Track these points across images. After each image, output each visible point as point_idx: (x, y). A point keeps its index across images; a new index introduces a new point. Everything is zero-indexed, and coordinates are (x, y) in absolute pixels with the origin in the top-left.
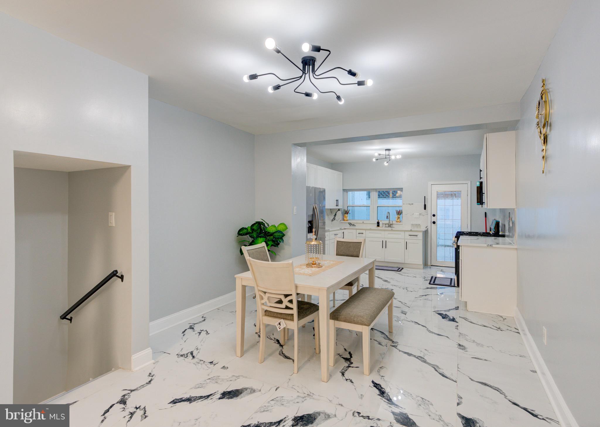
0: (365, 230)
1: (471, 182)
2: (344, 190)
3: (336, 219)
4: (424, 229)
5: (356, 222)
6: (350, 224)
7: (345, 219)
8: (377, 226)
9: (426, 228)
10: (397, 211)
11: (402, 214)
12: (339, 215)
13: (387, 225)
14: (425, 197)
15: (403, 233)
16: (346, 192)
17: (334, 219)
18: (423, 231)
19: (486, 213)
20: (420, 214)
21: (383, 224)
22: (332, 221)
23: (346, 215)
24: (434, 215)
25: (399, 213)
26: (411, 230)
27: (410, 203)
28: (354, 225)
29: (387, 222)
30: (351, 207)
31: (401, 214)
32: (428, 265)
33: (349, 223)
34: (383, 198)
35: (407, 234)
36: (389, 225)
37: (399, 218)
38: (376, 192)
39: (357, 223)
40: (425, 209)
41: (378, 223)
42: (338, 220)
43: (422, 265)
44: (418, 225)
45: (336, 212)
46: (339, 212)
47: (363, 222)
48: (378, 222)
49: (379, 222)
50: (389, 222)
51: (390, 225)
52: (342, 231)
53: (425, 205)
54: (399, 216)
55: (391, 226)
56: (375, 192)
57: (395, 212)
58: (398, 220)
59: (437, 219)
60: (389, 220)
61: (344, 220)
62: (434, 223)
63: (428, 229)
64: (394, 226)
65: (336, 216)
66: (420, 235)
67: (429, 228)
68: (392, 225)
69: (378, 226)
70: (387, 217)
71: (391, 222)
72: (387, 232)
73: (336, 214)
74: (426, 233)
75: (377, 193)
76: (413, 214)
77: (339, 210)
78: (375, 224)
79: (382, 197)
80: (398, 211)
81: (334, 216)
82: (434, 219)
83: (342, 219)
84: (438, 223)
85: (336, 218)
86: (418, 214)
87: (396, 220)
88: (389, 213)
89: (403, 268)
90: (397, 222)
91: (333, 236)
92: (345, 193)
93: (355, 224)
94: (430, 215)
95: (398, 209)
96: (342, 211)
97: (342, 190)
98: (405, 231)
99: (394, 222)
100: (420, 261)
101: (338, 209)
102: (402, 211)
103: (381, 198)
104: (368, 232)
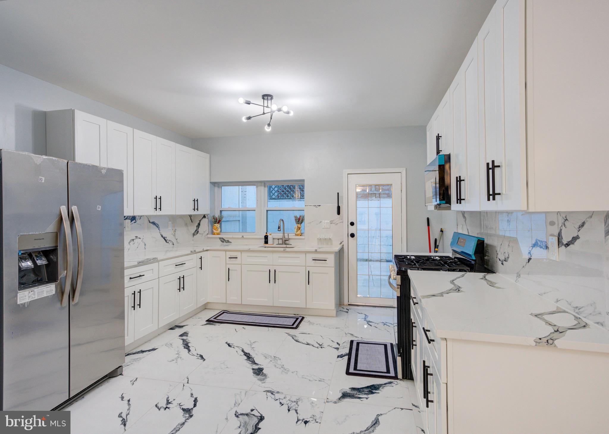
0: (241, 251)
1: (406, 169)
2: (214, 184)
3: (199, 233)
4: (337, 248)
5: (231, 236)
6: (223, 240)
7: (215, 231)
8: (264, 242)
9: (341, 244)
10: (296, 217)
11: (304, 222)
12: (205, 224)
13: (280, 241)
14: (338, 193)
15: (302, 256)
16: (218, 187)
17: (197, 232)
18: (336, 252)
19: (428, 219)
20: (331, 222)
21: (274, 239)
22: (194, 235)
23: (216, 225)
24: (352, 224)
25: (300, 220)
26: (316, 250)
27: (316, 205)
28: (228, 242)
29: (280, 235)
30: (241, 212)
31: (302, 222)
32: (344, 305)
33: (220, 238)
34: (288, 199)
35: (310, 257)
36: (283, 241)
37: (299, 228)
38: (265, 187)
39: (233, 238)
40: (339, 213)
41: (266, 238)
42: (202, 234)
43: (334, 310)
44: (328, 241)
45: (200, 221)
46: (204, 219)
47: (243, 237)
48: (265, 236)
49: (268, 236)
50: (284, 236)
51: (286, 240)
52: (199, 255)
53: (339, 208)
54: (299, 225)
55: (287, 242)
56: (263, 187)
57: (294, 219)
58: (299, 232)
59: (357, 229)
60: (284, 233)
61: (213, 233)
62: (352, 235)
63: (343, 245)
64: (290, 242)
65: (200, 227)
66: (331, 260)
67: (345, 243)
68: (288, 240)
69: (266, 242)
70: (279, 228)
71: (287, 237)
72: (276, 255)
73: (199, 224)
74: (340, 255)
75: (266, 189)
76: (321, 222)
77: (204, 217)
78: (261, 239)
79: (287, 197)
80: (298, 217)
81: (197, 227)
82: (352, 229)
83: (210, 231)
84: (358, 235)
85: (200, 230)
86: (329, 221)
87: (296, 233)
88: (282, 220)
89: (303, 318)
90: (296, 235)
91: (173, 269)
92: (216, 189)
93: (230, 241)
94: (346, 223)
95: (298, 214)
96: (210, 218)
97: (208, 185)
98: (306, 252)
99: (292, 236)
100: (330, 303)
101: (201, 215)
102: (303, 217)
103: (285, 199)
104: (245, 255)
